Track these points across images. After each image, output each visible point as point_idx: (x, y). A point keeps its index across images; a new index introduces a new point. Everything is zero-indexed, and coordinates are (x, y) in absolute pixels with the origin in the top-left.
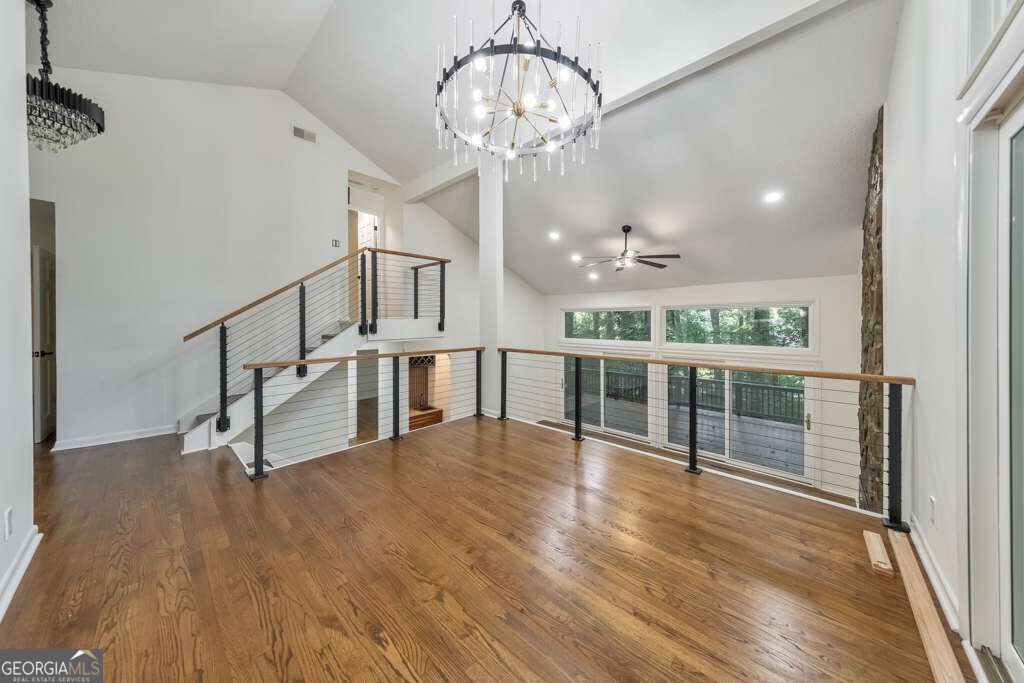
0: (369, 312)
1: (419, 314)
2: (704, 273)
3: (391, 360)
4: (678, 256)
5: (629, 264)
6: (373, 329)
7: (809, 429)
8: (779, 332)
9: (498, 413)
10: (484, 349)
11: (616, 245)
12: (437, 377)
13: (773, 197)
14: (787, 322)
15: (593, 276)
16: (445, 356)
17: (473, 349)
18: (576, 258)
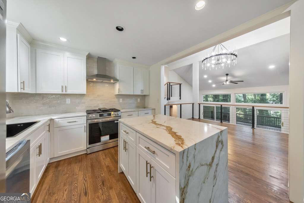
0: (169, 96)
1: (172, 96)
2: (249, 84)
3: (180, 105)
4: (243, 81)
5: (228, 83)
6: (169, 99)
7: (283, 126)
8: (270, 101)
9: (198, 117)
10: (194, 103)
11: (225, 78)
12: (173, 110)
13: (272, 67)
14: (273, 97)
15: (214, 86)
16: (176, 105)
17: (179, 104)
18: (210, 81)
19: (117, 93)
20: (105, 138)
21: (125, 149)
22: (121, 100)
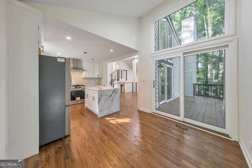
0: (118, 78)
1: (122, 78)
17: (132, 83)
19: (84, 77)
20: (78, 99)
21: (87, 97)
22: (86, 81)
